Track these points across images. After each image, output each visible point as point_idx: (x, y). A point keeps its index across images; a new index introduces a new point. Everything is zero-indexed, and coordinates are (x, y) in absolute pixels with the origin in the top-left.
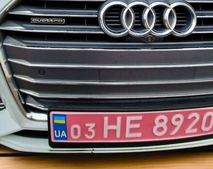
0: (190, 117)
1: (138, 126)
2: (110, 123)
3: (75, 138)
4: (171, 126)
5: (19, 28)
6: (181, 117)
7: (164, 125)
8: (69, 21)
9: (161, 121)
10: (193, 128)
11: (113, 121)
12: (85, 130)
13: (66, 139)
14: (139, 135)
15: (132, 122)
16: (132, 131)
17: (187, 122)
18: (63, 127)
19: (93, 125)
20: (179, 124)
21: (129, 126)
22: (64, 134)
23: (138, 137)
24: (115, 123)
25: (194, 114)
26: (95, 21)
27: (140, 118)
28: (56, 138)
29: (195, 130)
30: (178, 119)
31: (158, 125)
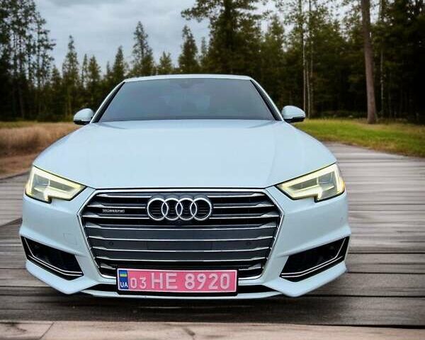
0: (211, 276)
1: (174, 281)
2: (155, 278)
3: (133, 288)
4: (198, 283)
5: (96, 216)
6: (204, 276)
7: (192, 281)
8: (127, 211)
9: (190, 278)
10: (214, 285)
11: (157, 277)
12: (139, 282)
13: (128, 288)
14: (176, 287)
15: (170, 277)
16: (171, 284)
17: (209, 280)
18: (125, 280)
19: (144, 279)
20: (203, 281)
21: (168, 280)
22: (126, 285)
23: (174, 289)
24: (159, 278)
25: (214, 274)
26: (144, 212)
27: (175, 275)
28: (121, 288)
29: (216, 288)
30: (202, 278)
31: (188, 281)
